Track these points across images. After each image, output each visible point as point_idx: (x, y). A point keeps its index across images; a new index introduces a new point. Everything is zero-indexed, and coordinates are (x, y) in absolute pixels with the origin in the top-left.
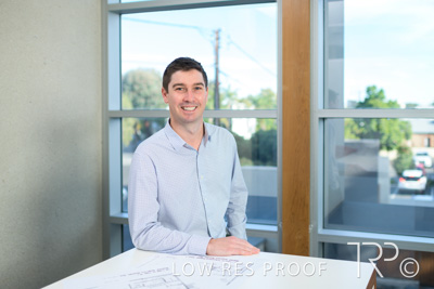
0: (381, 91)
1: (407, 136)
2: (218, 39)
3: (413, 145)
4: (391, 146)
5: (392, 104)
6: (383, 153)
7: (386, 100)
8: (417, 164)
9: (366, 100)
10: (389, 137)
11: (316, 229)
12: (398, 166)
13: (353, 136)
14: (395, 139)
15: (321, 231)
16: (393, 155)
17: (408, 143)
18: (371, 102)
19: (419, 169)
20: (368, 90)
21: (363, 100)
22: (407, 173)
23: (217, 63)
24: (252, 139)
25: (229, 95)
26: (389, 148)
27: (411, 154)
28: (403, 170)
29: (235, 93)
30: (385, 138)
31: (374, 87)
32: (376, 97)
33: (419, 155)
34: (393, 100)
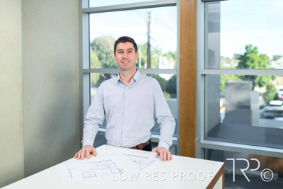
0: (256, 48)
1: (273, 78)
2: (149, 17)
3: (278, 84)
4: (262, 84)
5: (263, 57)
6: (257, 89)
7: (258, 54)
8: (280, 96)
9: (245, 54)
10: (261, 79)
11: (199, 140)
12: (267, 97)
13: (236, 78)
14: (264, 79)
15: (202, 141)
16: (263, 90)
17: (274, 83)
18: (248, 55)
19: (280, 99)
20: (247, 48)
21: (243, 54)
22: (272, 102)
23: (149, 33)
24: (170, 80)
25: (157, 52)
26: (260, 85)
27: (275, 90)
28: (270, 100)
29: (160, 51)
30: (257, 79)
31: (251, 46)
32: (252, 52)
33: (281, 90)
34: (263, 54)
